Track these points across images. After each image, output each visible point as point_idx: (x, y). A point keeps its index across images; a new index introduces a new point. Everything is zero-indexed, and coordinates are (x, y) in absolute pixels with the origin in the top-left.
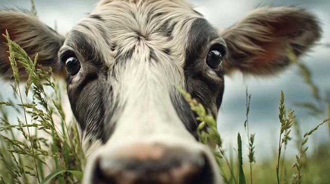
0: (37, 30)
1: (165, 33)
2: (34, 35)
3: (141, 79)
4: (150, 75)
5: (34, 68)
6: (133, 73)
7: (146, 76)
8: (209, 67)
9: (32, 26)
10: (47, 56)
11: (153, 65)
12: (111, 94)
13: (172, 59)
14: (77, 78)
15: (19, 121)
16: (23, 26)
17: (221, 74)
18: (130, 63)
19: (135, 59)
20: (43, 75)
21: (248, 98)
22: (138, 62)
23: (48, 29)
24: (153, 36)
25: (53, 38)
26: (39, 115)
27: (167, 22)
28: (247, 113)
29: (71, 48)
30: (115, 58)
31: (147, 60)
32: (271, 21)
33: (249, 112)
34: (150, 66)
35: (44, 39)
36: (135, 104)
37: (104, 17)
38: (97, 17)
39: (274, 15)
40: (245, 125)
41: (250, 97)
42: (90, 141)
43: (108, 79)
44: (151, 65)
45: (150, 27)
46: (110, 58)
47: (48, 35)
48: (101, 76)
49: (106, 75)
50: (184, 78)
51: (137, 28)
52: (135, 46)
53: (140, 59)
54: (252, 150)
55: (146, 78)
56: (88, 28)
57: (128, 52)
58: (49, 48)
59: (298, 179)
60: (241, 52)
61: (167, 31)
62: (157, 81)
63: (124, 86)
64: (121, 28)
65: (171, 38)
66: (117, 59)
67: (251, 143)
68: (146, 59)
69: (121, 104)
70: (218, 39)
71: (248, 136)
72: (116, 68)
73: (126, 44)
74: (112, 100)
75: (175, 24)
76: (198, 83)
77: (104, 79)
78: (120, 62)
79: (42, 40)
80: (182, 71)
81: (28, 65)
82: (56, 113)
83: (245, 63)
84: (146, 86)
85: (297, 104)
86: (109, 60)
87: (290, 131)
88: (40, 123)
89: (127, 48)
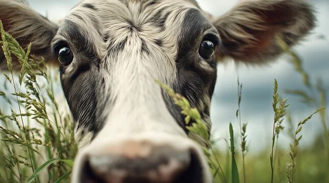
0: (31, 19)
1: (158, 24)
2: (28, 24)
3: (133, 72)
4: (141, 68)
5: (26, 57)
6: (125, 66)
7: (137, 69)
8: (202, 58)
9: (27, 15)
10: (42, 45)
11: (145, 58)
12: (103, 86)
13: (163, 51)
14: (69, 69)
15: (12, 111)
16: (17, 15)
17: (213, 65)
18: (122, 55)
19: (127, 51)
20: (35, 65)
21: (240, 88)
22: (130, 54)
23: (41, 18)
24: (146, 26)
25: (46, 27)
26: (33, 104)
27: (160, 11)
28: (239, 102)
29: (64, 39)
30: (107, 49)
31: (139, 52)
32: (263, 9)
33: (241, 101)
34: (141, 58)
35: (38, 28)
36: (126, 99)
37: (97, 6)
38: (90, 6)
39: (266, 3)
40: (237, 115)
41: (241, 86)
42: (83, 133)
43: (101, 71)
44: (143, 58)
45: (142, 17)
46: (102, 49)
47: (41, 24)
48: (93, 68)
49: (98, 66)
50: (176, 70)
51: (130, 18)
52: (127, 37)
53: (131, 51)
54: (244, 139)
55: (137, 72)
56: (80, 18)
57: (120, 44)
58: (42, 37)
59: (291, 168)
60: (233, 40)
61: (159, 21)
62: (148, 74)
63: (115, 79)
64: (114, 18)
65: (163, 29)
66: (109, 51)
67: (243, 132)
68: (137, 51)
69: (112, 97)
70: (210, 29)
71: (240, 126)
72: (108, 60)
73: (119, 35)
74: (104, 92)
75: (168, 14)
76: (190, 74)
77: (97, 71)
78: (112, 54)
79: (36, 29)
80: (174, 63)
81: (20, 55)
82: (48, 104)
83: (237, 51)
84: (138, 79)
85: (288, 92)
86: (101, 52)
87: (283, 120)
88: (33, 112)
89: (119, 40)
